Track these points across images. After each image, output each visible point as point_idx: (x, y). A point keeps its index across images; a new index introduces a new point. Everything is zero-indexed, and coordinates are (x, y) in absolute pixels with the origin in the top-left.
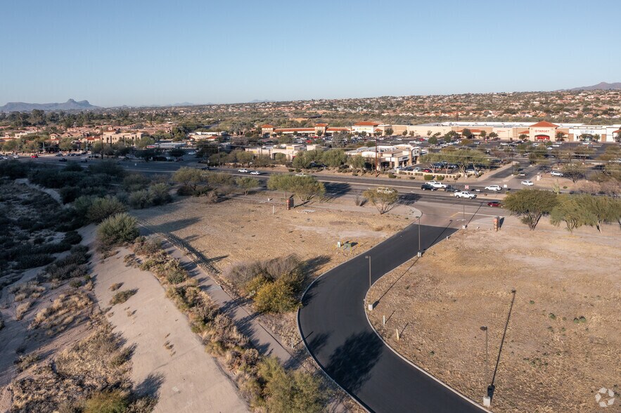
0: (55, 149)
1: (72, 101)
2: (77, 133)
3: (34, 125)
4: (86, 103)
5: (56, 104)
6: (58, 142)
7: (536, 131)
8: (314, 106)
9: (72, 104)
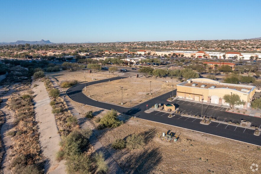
0: (31, 57)
1: (43, 40)
2: (40, 52)
3: (26, 49)
4: (48, 41)
5: (37, 42)
6: (32, 55)
7: (198, 54)
8: (138, 44)
9: (43, 41)
